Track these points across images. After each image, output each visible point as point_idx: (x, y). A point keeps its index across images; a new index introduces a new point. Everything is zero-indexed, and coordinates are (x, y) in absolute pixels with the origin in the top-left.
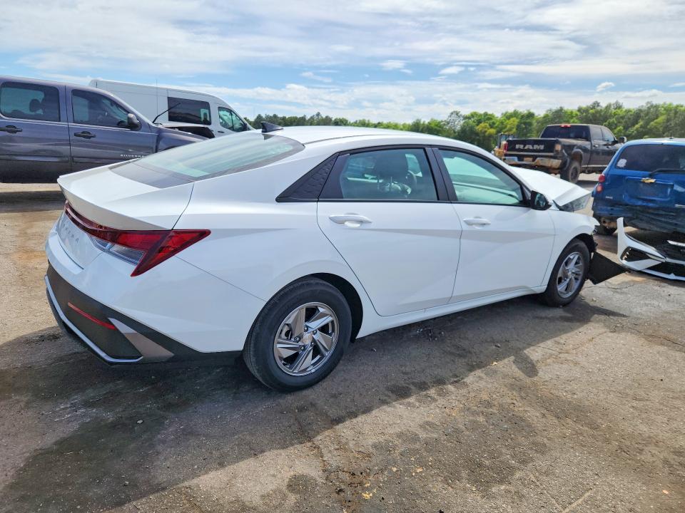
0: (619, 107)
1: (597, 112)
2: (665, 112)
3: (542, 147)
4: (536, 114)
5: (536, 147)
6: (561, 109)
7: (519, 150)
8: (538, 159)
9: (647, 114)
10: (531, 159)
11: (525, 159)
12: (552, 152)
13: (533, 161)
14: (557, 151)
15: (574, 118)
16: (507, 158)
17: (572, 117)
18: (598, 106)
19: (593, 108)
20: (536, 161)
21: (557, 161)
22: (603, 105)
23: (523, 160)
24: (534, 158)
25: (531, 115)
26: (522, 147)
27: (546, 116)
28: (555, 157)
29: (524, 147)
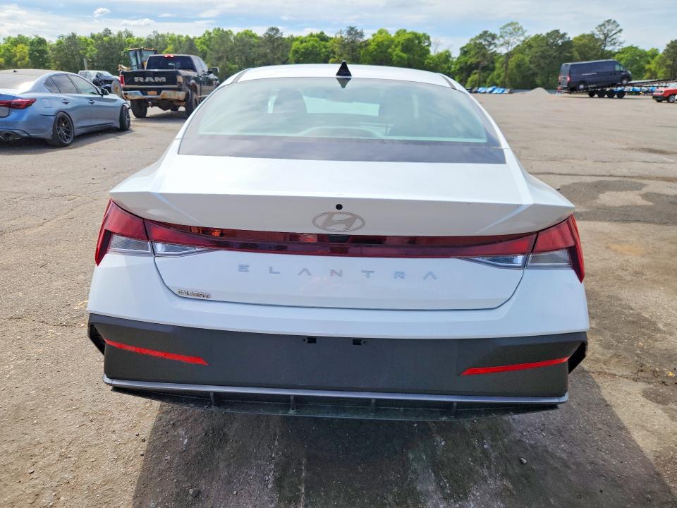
0: (130, 36)
1: (111, 39)
2: (170, 42)
3: (164, 79)
4: (47, 40)
5: (157, 79)
6: (74, 36)
7: (139, 83)
8: (163, 92)
9: (157, 43)
10: (155, 92)
11: (149, 93)
12: (176, 84)
13: (159, 94)
14: (179, 83)
15: (91, 46)
16: (128, 92)
17: (88, 45)
18: (110, 33)
19: (105, 36)
20: (161, 94)
21: (182, 92)
22: (115, 32)
23: (147, 94)
24: (159, 91)
25: (41, 42)
26: (141, 79)
27: (59, 43)
28: (179, 90)
29: (145, 79)
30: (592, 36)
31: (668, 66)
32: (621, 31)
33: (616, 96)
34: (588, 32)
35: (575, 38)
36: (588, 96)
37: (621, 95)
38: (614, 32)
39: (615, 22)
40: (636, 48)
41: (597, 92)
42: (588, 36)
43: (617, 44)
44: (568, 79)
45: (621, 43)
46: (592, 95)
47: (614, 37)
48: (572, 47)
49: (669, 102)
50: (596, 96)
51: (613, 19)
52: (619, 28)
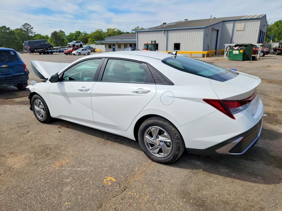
30: (21, 29)
31: (54, 42)
32: (32, 28)
33: (50, 54)
34: (19, 28)
35: (14, 30)
36: (39, 54)
37: (52, 53)
38: (30, 28)
39: (29, 24)
40: (40, 35)
41: (42, 52)
42: (20, 29)
43: (33, 33)
44: (29, 47)
45: (34, 33)
46: (40, 53)
47: (31, 30)
48: (14, 34)
49: (70, 55)
50: (42, 54)
51: (28, 23)
52: (31, 27)
